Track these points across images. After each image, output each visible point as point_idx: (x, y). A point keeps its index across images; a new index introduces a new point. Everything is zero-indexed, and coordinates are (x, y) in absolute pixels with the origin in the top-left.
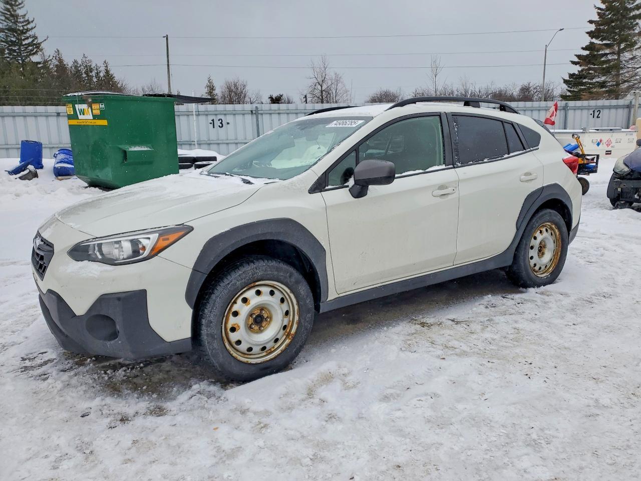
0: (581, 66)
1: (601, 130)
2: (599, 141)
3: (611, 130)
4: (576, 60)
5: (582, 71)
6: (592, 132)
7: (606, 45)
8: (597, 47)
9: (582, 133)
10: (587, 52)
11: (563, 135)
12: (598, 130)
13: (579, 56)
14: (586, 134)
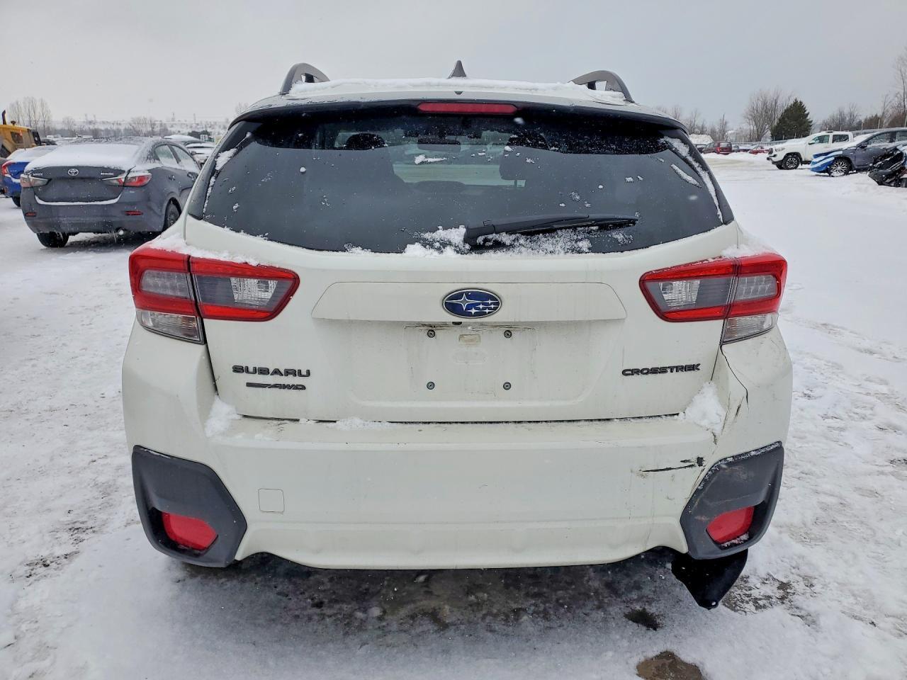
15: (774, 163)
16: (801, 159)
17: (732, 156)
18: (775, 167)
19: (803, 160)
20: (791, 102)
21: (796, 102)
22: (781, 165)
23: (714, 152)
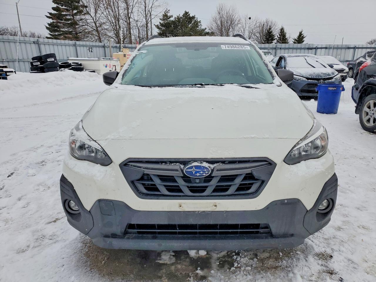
0: (53, 19)
1: (106, 59)
2: (106, 65)
3: (110, 59)
4: (49, 15)
5: (53, 22)
6: (102, 60)
7: (67, 9)
8: (61, 10)
9: (98, 60)
10: (55, 12)
11: (87, 61)
12: (104, 59)
13: (50, 14)
14: (100, 61)
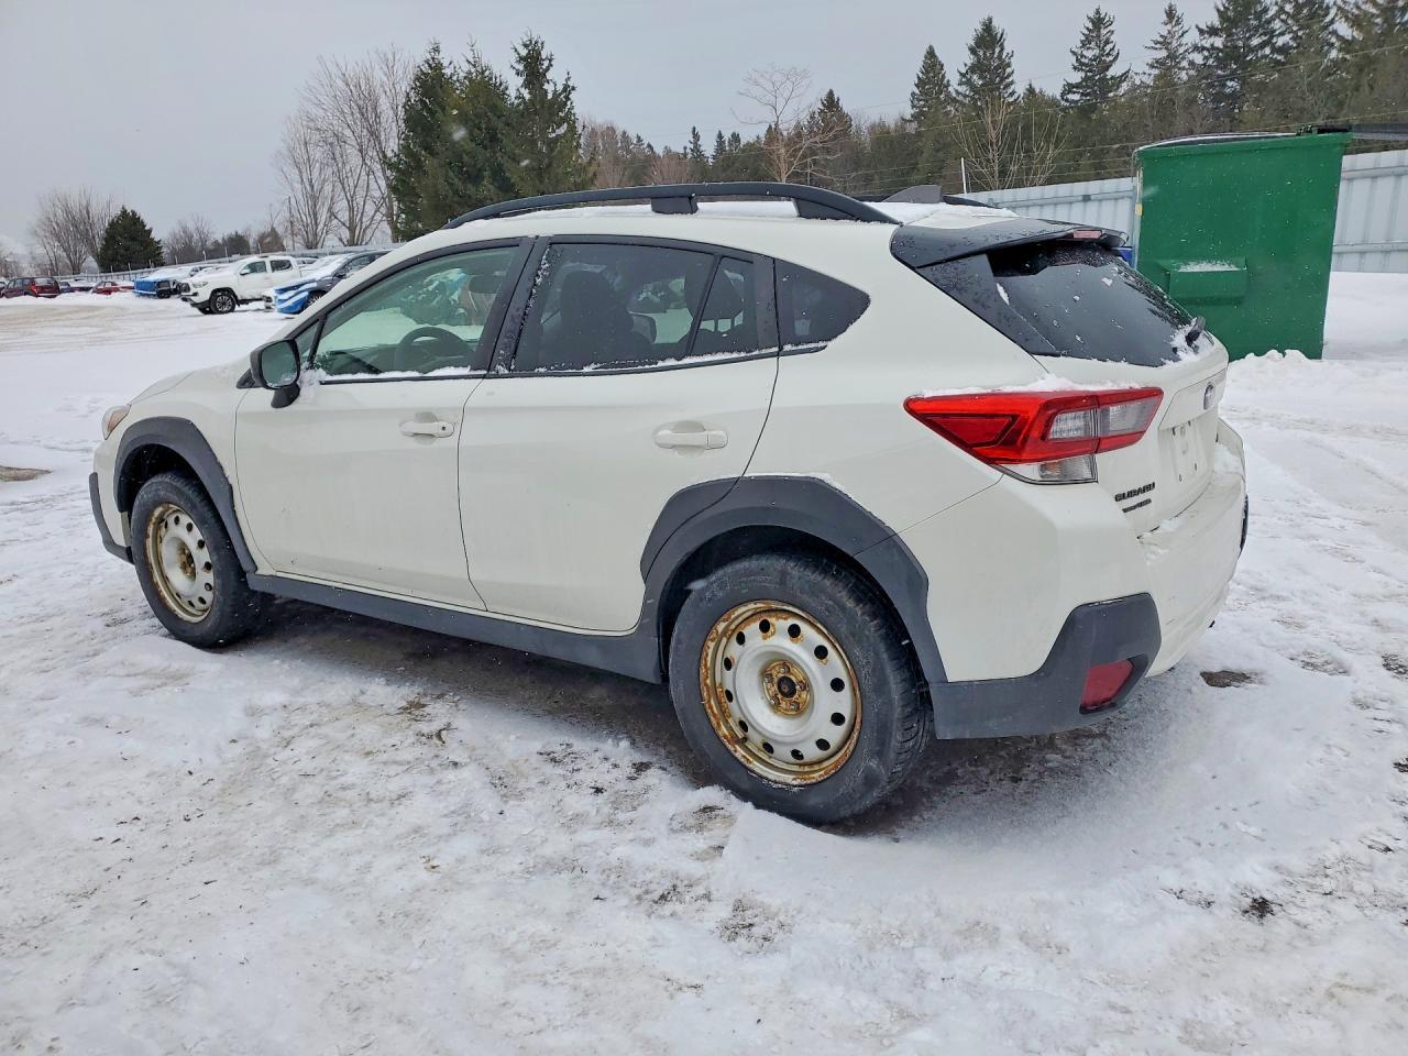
15: (194, 305)
16: (236, 297)
17: (63, 300)
18: (196, 311)
19: (239, 298)
20: (116, 212)
21: (124, 212)
22: (208, 308)
23: (25, 294)
